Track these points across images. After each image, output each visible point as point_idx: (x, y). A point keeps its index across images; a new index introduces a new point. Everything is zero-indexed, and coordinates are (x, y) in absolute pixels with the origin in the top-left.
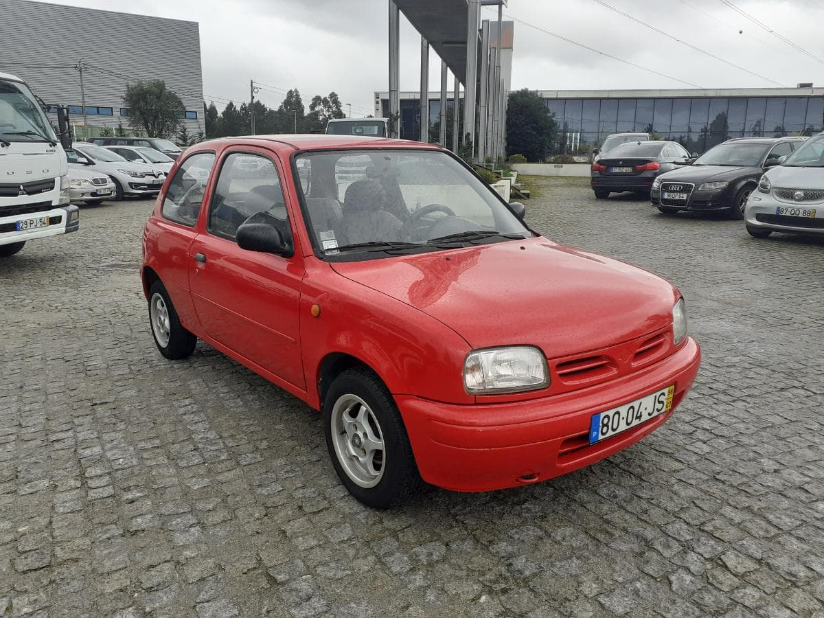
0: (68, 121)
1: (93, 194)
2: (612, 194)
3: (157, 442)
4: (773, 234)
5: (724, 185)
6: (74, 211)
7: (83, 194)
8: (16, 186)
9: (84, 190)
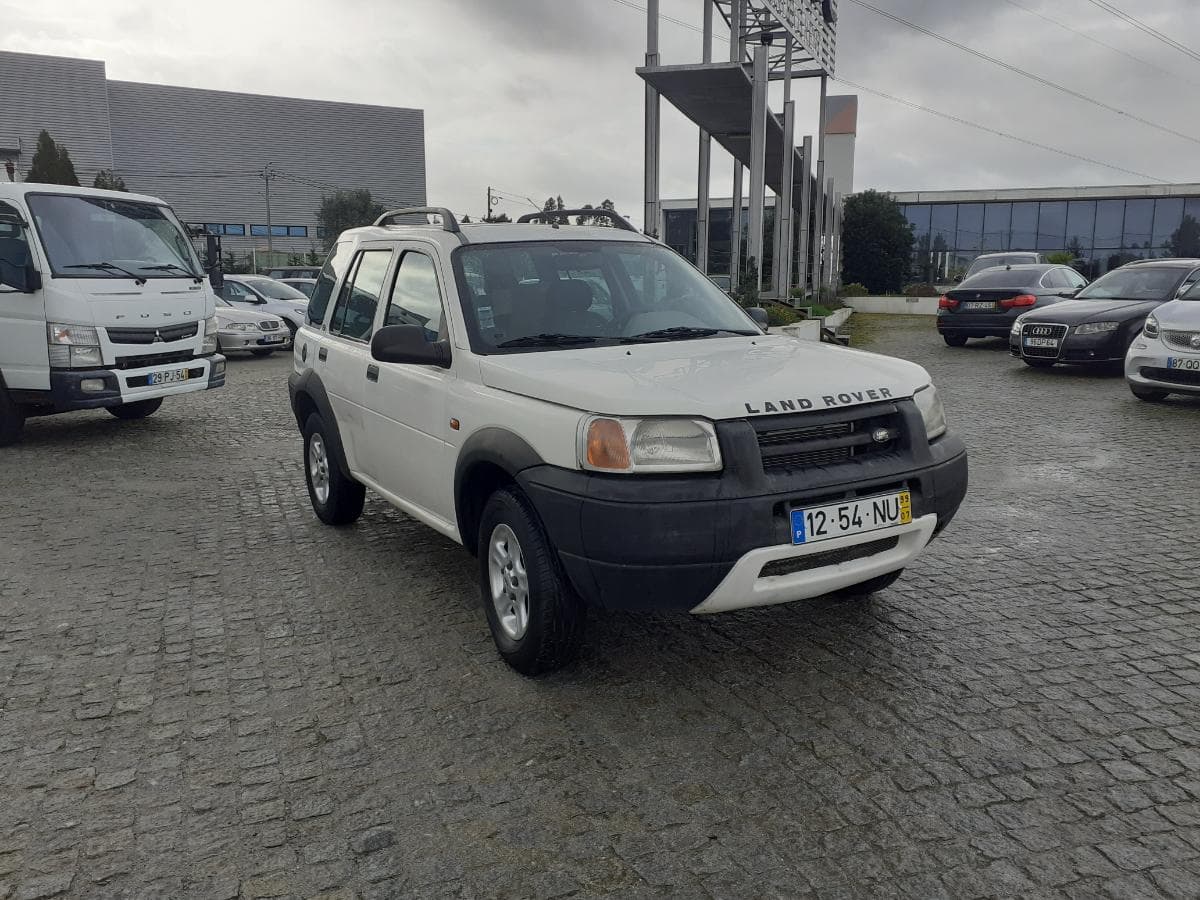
0: (220, 251)
1: (260, 342)
2: (970, 340)
3: (250, 615)
4: (1172, 396)
5: (1113, 326)
6: (219, 362)
7: (247, 342)
8: (152, 331)
9: (248, 337)
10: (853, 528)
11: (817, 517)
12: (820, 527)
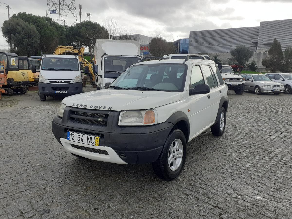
1: (272, 91)
9: (268, 89)
10: (81, 141)
11: (72, 135)
12: (73, 138)
